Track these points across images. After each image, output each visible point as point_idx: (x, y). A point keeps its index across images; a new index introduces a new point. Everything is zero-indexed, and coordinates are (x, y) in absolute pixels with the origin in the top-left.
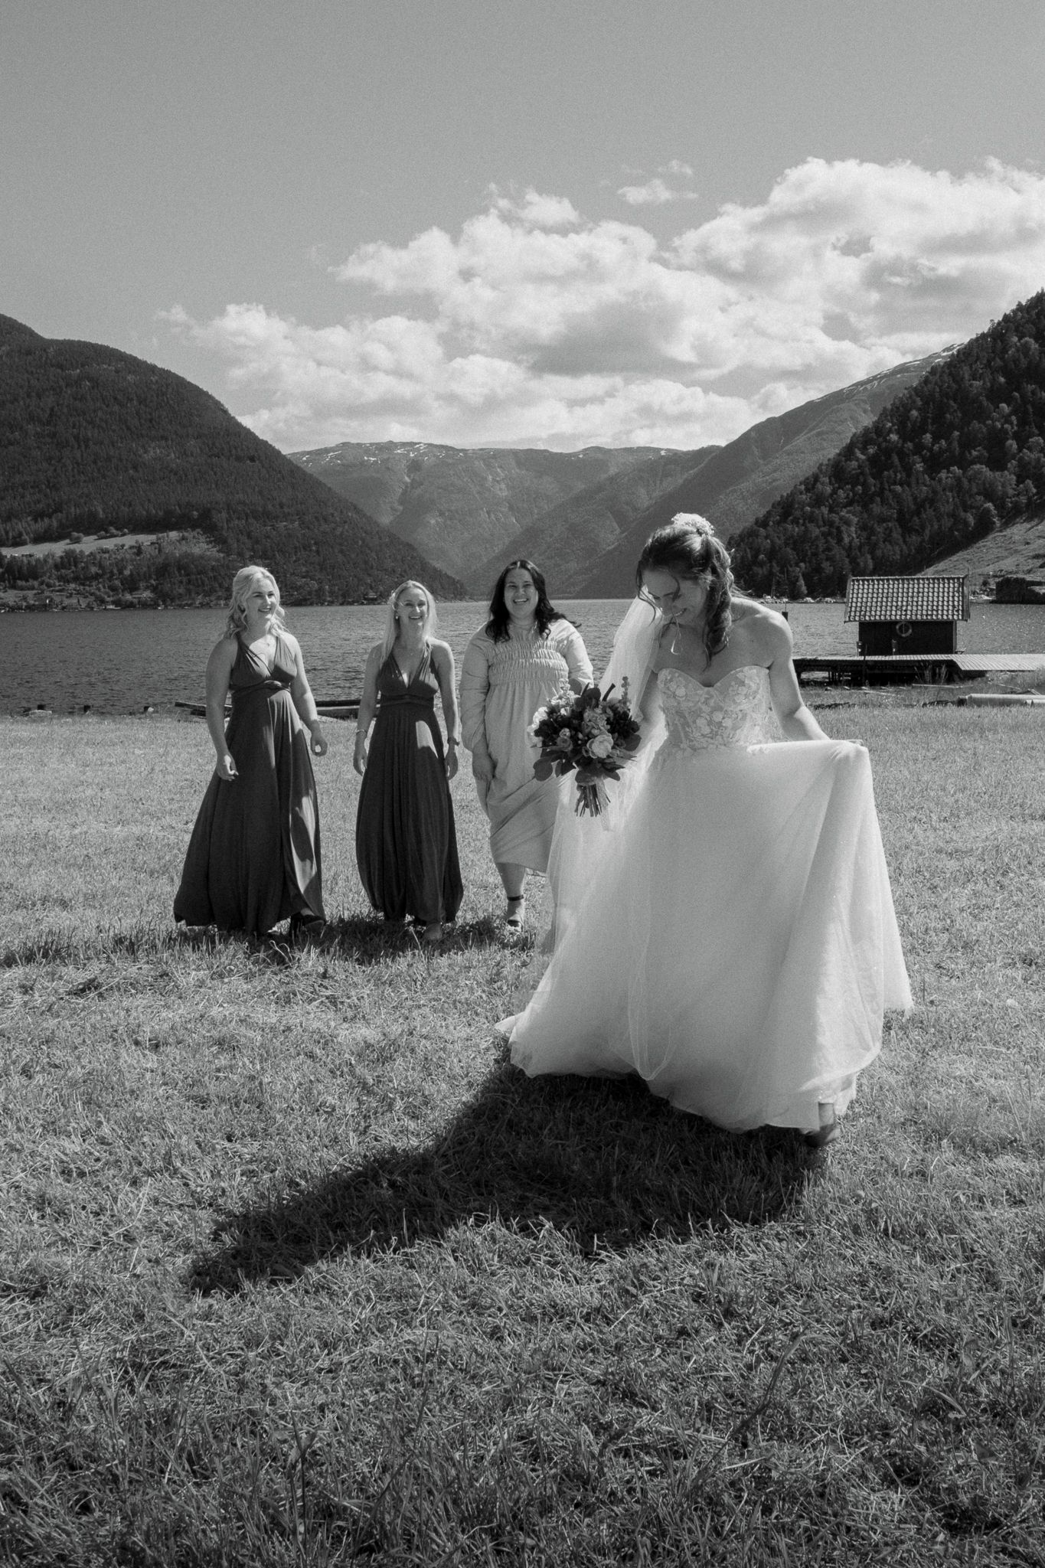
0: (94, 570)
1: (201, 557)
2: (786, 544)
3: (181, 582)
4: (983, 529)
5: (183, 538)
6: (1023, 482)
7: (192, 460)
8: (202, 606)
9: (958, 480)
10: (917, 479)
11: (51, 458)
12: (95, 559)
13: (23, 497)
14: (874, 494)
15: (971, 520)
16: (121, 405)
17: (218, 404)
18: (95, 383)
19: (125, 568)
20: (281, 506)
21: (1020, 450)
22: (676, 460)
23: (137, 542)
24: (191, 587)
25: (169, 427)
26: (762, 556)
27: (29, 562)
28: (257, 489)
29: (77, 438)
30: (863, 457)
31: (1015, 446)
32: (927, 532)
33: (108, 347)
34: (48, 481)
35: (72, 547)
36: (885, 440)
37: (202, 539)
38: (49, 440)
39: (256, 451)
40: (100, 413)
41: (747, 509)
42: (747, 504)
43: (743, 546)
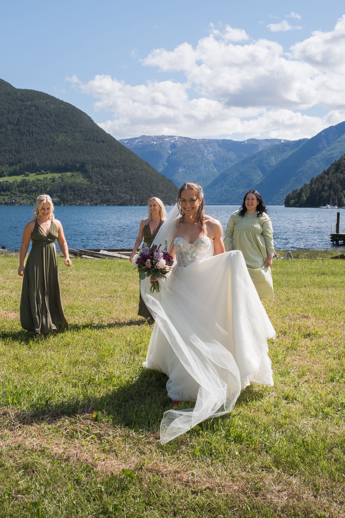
0: (34, 188)
1: (80, 184)
2: (337, 182)
3: (71, 194)
5: (73, 175)
7: (77, 142)
8: (80, 205)
11: (17, 140)
12: (35, 183)
13: (5, 156)
16: (47, 117)
17: (89, 118)
18: (37, 108)
19: (47, 187)
20: (115, 162)
22: (288, 145)
23: (53, 176)
24: (75, 196)
25: (68, 127)
26: (326, 188)
27: (6, 184)
28: (105, 155)
29: (28, 131)
33: (43, 93)
34: (16, 150)
35: (25, 178)
37: (81, 176)
38: (16, 132)
39: (105, 138)
40: (38, 121)
41: (320, 166)
42: (320, 164)
43: (317, 183)
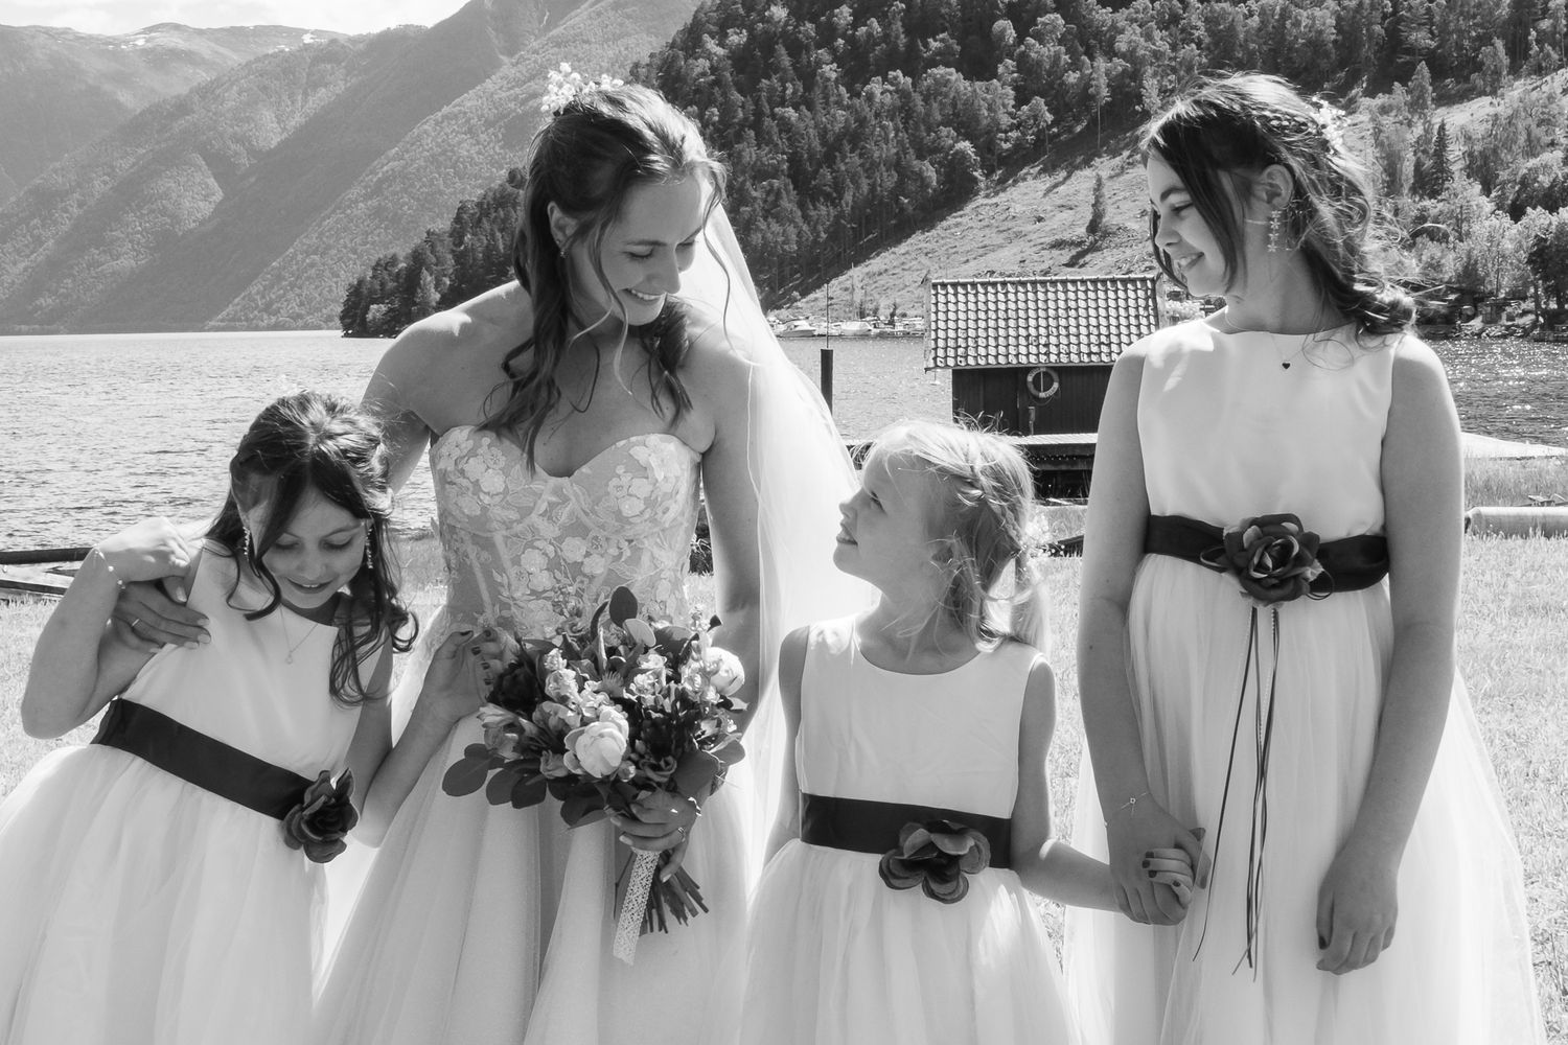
4: (956, 192)
6: (1026, 102)
9: (903, 94)
10: (826, 97)
14: (743, 125)
15: (931, 173)
21: (1020, 40)
22: (332, 53)
30: (720, 51)
31: (1011, 34)
32: (848, 197)
36: (763, 20)
41: (479, 153)
42: (478, 143)
43: (486, 224)
